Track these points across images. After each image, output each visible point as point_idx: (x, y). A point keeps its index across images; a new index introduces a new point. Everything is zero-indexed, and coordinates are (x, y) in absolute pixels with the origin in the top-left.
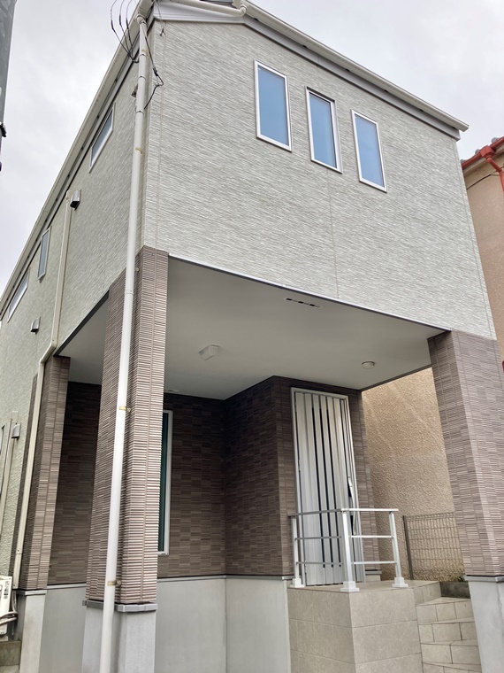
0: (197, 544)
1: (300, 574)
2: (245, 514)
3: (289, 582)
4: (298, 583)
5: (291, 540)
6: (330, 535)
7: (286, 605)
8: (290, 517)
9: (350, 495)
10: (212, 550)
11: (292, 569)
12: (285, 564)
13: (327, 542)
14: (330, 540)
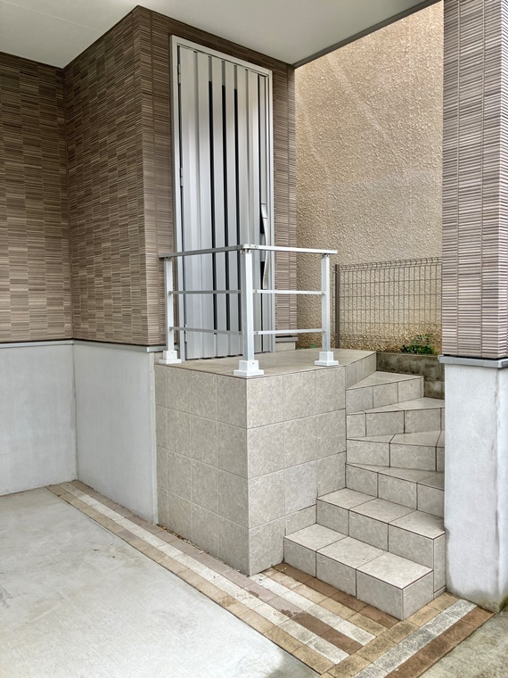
0: (23, 296)
1: (177, 343)
2: (96, 253)
3: (159, 355)
4: (171, 357)
5: (163, 295)
6: (227, 288)
7: (153, 388)
8: (162, 259)
9: (262, 231)
10: (49, 304)
11: (164, 337)
12: (153, 329)
13: (221, 299)
14: (228, 296)
